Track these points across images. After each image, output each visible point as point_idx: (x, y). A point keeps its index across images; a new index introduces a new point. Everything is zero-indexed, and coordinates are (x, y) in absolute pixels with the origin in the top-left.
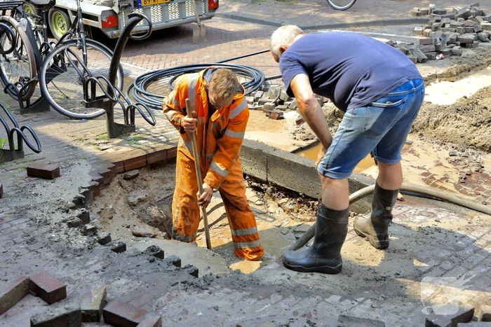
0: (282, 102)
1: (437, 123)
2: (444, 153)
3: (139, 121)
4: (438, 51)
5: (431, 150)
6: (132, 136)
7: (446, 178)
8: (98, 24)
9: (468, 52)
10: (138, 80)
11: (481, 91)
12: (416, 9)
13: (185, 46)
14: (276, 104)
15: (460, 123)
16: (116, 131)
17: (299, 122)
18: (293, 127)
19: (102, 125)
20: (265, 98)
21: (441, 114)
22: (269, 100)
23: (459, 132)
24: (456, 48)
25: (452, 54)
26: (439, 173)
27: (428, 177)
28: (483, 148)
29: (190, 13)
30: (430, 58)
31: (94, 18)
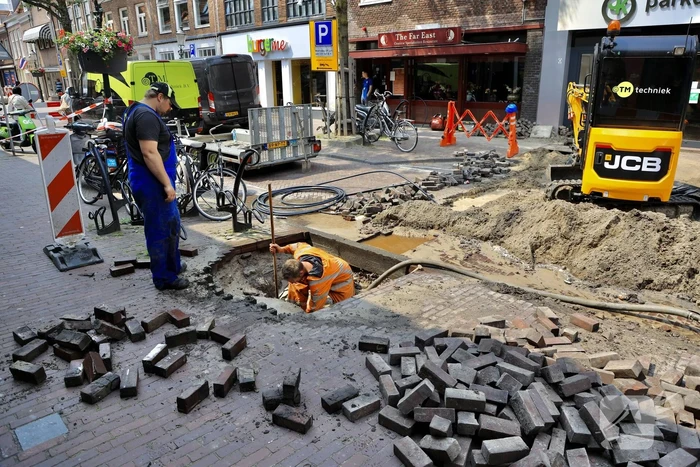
0: (355, 210)
1: (454, 222)
2: (458, 242)
3: (254, 222)
4: (466, 179)
5: (449, 240)
6: (249, 231)
7: (455, 258)
8: (238, 161)
9: (486, 180)
10: (260, 197)
11: (488, 204)
12: (455, 153)
13: (296, 175)
14: (351, 211)
15: (468, 222)
16: (238, 228)
17: (364, 222)
18: (360, 225)
19: (230, 225)
20: (344, 207)
21: (457, 217)
22: (346, 208)
23: (468, 228)
24: (478, 177)
25: (475, 180)
26: (451, 254)
27: (444, 256)
28: (481, 238)
29: (301, 153)
30: (460, 183)
31: (236, 157)
